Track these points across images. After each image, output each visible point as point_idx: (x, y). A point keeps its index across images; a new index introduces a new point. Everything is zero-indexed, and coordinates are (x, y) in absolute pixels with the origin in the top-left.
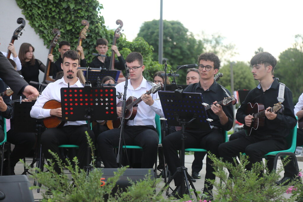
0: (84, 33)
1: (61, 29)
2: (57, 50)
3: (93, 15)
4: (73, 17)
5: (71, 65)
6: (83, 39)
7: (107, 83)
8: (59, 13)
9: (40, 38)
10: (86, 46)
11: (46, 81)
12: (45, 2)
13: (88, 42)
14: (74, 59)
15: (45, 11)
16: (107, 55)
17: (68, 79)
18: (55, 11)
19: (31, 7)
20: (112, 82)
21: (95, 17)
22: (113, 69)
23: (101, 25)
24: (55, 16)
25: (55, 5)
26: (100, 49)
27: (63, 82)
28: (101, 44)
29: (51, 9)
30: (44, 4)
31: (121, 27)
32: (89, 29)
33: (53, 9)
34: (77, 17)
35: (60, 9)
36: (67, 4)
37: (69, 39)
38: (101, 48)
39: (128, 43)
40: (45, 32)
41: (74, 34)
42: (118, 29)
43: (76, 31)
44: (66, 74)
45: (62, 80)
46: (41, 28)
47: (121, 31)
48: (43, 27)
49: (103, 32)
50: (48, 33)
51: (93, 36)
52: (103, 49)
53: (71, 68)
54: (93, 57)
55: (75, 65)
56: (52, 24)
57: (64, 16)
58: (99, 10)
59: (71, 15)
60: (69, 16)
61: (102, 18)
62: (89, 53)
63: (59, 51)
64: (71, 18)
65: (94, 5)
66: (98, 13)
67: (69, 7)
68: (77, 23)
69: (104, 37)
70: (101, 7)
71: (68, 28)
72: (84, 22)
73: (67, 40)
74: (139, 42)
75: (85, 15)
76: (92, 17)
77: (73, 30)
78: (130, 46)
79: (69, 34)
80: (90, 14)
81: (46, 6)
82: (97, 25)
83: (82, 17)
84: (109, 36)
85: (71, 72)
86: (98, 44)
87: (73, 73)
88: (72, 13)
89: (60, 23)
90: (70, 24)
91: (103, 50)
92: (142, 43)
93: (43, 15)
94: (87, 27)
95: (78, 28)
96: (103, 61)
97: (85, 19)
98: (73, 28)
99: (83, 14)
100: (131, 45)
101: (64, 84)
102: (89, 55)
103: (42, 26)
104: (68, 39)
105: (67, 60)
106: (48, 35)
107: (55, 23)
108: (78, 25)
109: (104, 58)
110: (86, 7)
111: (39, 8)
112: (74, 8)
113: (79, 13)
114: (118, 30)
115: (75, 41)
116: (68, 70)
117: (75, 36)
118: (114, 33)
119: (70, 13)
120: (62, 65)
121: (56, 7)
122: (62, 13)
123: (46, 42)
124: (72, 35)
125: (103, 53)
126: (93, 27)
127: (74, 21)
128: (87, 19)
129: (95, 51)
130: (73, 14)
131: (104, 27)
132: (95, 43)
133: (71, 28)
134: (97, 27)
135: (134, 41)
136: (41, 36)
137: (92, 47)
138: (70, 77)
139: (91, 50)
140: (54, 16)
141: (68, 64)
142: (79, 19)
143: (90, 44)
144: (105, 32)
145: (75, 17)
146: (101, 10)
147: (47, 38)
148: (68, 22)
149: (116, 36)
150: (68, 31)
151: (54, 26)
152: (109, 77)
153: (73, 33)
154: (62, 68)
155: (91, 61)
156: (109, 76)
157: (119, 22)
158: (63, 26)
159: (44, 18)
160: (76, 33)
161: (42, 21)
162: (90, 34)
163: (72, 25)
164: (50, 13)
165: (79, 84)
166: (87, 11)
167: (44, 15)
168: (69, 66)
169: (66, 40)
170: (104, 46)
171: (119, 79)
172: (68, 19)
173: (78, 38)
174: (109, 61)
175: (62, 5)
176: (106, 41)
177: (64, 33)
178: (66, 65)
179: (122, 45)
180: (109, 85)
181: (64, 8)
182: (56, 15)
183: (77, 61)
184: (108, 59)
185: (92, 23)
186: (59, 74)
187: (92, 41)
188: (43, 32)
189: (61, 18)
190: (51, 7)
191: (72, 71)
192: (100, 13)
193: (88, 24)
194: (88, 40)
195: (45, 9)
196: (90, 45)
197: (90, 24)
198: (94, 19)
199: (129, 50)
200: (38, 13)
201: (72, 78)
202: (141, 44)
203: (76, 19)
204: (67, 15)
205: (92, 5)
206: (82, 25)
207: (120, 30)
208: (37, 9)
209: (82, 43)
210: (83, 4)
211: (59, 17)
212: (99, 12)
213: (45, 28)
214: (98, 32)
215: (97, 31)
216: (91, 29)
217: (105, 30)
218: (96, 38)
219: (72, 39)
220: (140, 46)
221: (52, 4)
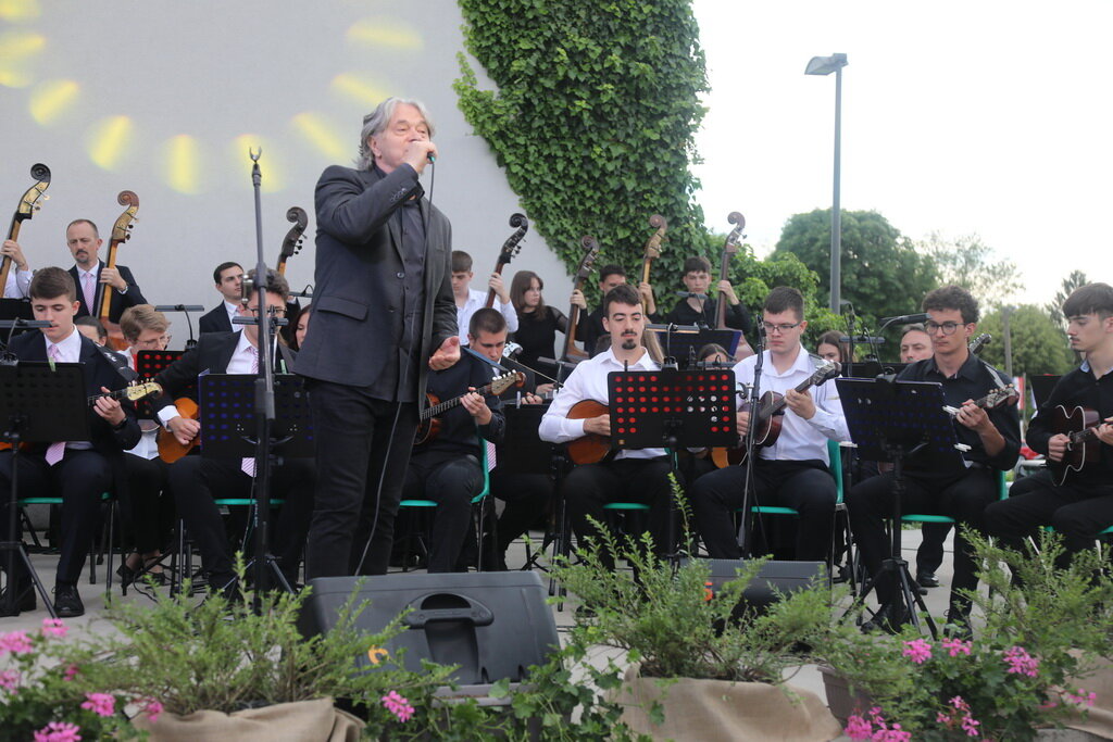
0: (656, 245)
1: (604, 237)
2: (595, 286)
3: (677, 203)
4: (632, 210)
5: (629, 318)
6: (653, 260)
7: (711, 359)
8: (602, 201)
9: (559, 259)
10: (661, 274)
11: (569, 356)
12: (571, 179)
13: (666, 265)
14: (633, 302)
15: (571, 199)
16: (709, 294)
17: (622, 350)
18: (591, 197)
19: (539, 190)
20: (723, 359)
21: (683, 208)
22: (722, 327)
23: (697, 226)
24: (593, 209)
25: (591, 184)
26: (693, 282)
27: (610, 359)
28: (694, 270)
29: (583, 193)
30: (568, 183)
31: (739, 230)
32: (666, 234)
33: (588, 194)
34: (642, 209)
35: (603, 193)
36: (620, 180)
37: (622, 260)
38: (694, 278)
39: (759, 265)
40: (570, 244)
41: (634, 248)
42: (732, 233)
43: (638, 240)
44: (617, 339)
45: (609, 354)
46: (560, 237)
47: (740, 239)
48: (565, 235)
49: (700, 243)
50: (577, 248)
51: (677, 253)
52: (699, 281)
53: (630, 325)
54: (677, 300)
56: (586, 227)
57: (612, 207)
58: (691, 191)
59: (627, 205)
60: (624, 208)
61: (698, 210)
62: (668, 291)
63: (602, 289)
64: (628, 211)
65: (680, 180)
66: (689, 198)
67: (623, 187)
68: (642, 222)
69: (702, 254)
70: (698, 186)
71: (622, 234)
72: (656, 219)
73: (619, 262)
74: (786, 264)
75: (659, 205)
76: (676, 208)
77: (633, 240)
78: (763, 272)
79: (623, 248)
80: (671, 202)
81: (572, 187)
82: (686, 226)
83: (653, 209)
84: (715, 252)
85: (629, 335)
86: (688, 269)
87: (635, 335)
88: (631, 199)
89: (602, 225)
90: (625, 226)
91: (701, 283)
92: (791, 265)
93: (566, 208)
94: (662, 231)
95: (644, 234)
96: (699, 309)
97: (660, 213)
98: (632, 234)
99: (654, 201)
100: (765, 270)
101: (613, 363)
102: (669, 296)
103: (563, 231)
104: (620, 259)
105: (617, 307)
106: (576, 252)
107: (593, 224)
108: (642, 228)
109: (702, 301)
110: (662, 185)
111: (557, 191)
112: (634, 190)
113: (647, 200)
114: (734, 236)
115: (636, 264)
116: (623, 331)
117: (636, 253)
118: (723, 242)
119: (625, 201)
121: (595, 188)
122: (608, 201)
123: (571, 268)
124: (630, 251)
125: (699, 290)
126: (677, 231)
127: (635, 218)
128: (664, 214)
129: (681, 286)
130: (633, 202)
131: (704, 229)
132: (682, 269)
133: (628, 234)
134: (687, 230)
135: (767, 260)
136: (561, 254)
137: (676, 276)
138: (629, 346)
139: (672, 283)
140: (590, 208)
141: (620, 317)
142: (645, 215)
143: (671, 269)
144: (704, 243)
145: (637, 208)
146: (696, 192)
147: (574, 258)
148: (622, 221)
149: (729, 250)
150: (621, 240)
151: (589, 231)
152: (713, 345)
153: (632, 245)
154: (607, 329)
155: (672, 309)
156: (713, 342)
157: (735, 217)
158: (608, 230)
159: (567, 214)
160: (640, 245)
161: (564, 221)
162: (671, 248)
163: (630, 227)
164: (581, 203)
165: (646, 363)
166: (664, 194)
167: (569, 206)
168: (623, 321)
169: (615, 263)
170: (701, 273)
171: (739, 348)
172: (621, 214)
173: (641, 257)
174: (714, 309)
175: (607, 184)
176: (707, 262)
177: (611, 247)
178: (618, 320)
179: (745, 271)
180: (715, 364)
181: (612, 191)
182: (595, 206)
184: (710, 305)
185: (675, 222)
187: (674, 263)
188: (565, 246)
189: (606, 212)
190: (583, 188)
191: (632, 332)
192: (696, 198)
193: (666, 225)
194: (666, 262)
195: (569, 194)
196: (670, 273)
197: (669, 224)
198: (680, 212)
199: (761, 282)
200: (555, 203)
201: (633, 347)
202: (788, 269)
203: (639, 214)
204: (619, 204)
205: (675, 182)
206: (652, 227)
207: (738, 237)
208: (552, 195)
209: (650, 268)
210: (655, 180)
211: (602, 211)
212: (691, 196)
213: (570, 237)
214: (690, 243)
215: (686, 240)
216: (674, 234)
217: (706, 237)
218: (685, 257)
219: (629, 260)
220: (787, 273)
221: (585, 182)
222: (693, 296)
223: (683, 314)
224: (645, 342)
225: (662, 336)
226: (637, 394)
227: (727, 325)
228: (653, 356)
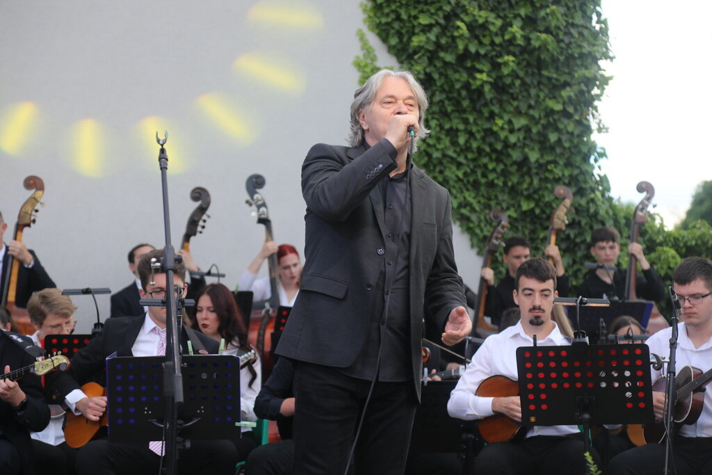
0: (561, 217)
1: (508, 209)
2: (500, 259)
3: (582, 173)
4: (536, 182)
5: (537, 294)
6: (558, 232)
7: (623, 331)
8: (505, 174)
9: (463, 232)
10: (568, 246)
11: (479, 330)
12: (473, 152)
13: (572, 236)
14: (543, 279)
15: (473, 172)
16: (619, 265)
17: (531, 326)
18: (494, 170)
19: (441, 163)
20: (635, 330)
21: (588, 178)
22: (633, 298)
23: (603, 195)
24: (496, 181)
25: (494, 156)
26: (602, 253)
27: (519, 334)
28: (602, 240)
29: (485, 166)
30: (470, 156)
31: (649, 199)
32: (572, 205)
33: (491, 166)
34: (546, 180)
35: (505, 165)
36: (523, 152)
37: (527, 232)
38: (603, 248)
39: (669, 234)
40: (474, 217)
41: (538, 220)
42: (642, 203)
43: (543, 212)
44: (526, 314)
45: (518, 328)
46: (464, 211)
47: (650, 209)
48: (468, 208)
49: (607, 213)
50: (480, 221)
51: (583, 223)
52: (608, 251)
53: (538, 301)
54: (584, 271)
55: (546, 293)
56: (489, 199)
57: (515, 179)
58: (596, 160)
59: (531, 177)
60: (528, 180)
61: (604, 180)
62: (574, 262)
63: (505, 261)
64: (531, 183)
65: (585, 150)
66: (593, 168)
67: (526, 159)
68: (546, 193)
69: (610, 225)
70: (602, 155)
71: (526, 206)
72: (560, 190)
73: (524, 233)
74: (698, 233)
75: (563, 175)
76: (581, 178)
77: (537, 211)
78: (673, 241)
79: (528, 220)
80: (576, 172)
81: (474, 160)
82: (592, 196)
83: (557, 180)
84: (623, 221)
85: (537, 311)
86: (595, 240)
87: (544, 311)
88: (534, 171)
89: (506, 197)
90: (529, 198)
91: (609, 253)
92: (703, 235)
93: (468, 181)
94: (568, 202)
95: (549, 205)
96: (608, 280)
97: (565, 184)
98: (537, 205)
99: (558, 172)
100: (676, 239)
101: (521, 337)
102: (576, 267)
103: (466, 204)
104: (524, 231)
105: (527, 282)
106: (479, 226)
107: (496, 197)
108: (547, 199)
109: (612, 273)
110: (566, 156)
111: (459, 165)
112: (537, 161)
113: (551, 171)
114: (643, 206)
115: (542, 235)
116: (532, 307)
117: (541, 225)
118: (632, 213)
119: (529, 173)
120: (515, 295)
121: (498, 161)
122: (511, 173)
123: (475, 241)
124: (535, 223)
125: (608, 260)
126: (583, 202)
127: (539, 189)
128: (568, 185)
129: (588, 257)
130: (537, 174)
131: (610, 199)
132: (589, 239)
133: (532, 205)
134: (592, 200)
135: (677, 228)
136: (465, 227)
137: (583, 247)
138: (536, 322)
139: (579, 254)
140: (493, 181)
141: (529, 292)
142: (549, 186)
143: (578, 240)
144: (611, 213)
145: (541, 180)
146: (602, 161)
147: (478, 231)
148: (525, 193)
149: (638, 220)
150: (525, 213)
151: (493, 203)
153: (537, 217)
154: (516, 302)
155: (581, 281)
157: (644, 186)
158: (512, 202)
159: (470, 187)
160: (544, 216)
161: (467, 194)
162: (577, 219)
163: (534, 199)
164: (484, 175)
165: (556, 338)
166: (568, 164)
167: (471, 179)
168: (531, 296)
169: (520, 235)
170: (611, 243)
171: (651, 321)
172: (525, 186)
173: (547, 228)
174: (624, 279)
175: (509, 156)
176: (616, 232)
177: (516, 220)
178: (526, 295)
179: (655, 241)
180: (627, 337)
181: (515, 163)
182: (498, 178)
183: (550, 284)
184: (620, 275)
185: (580, 192)
186: (509, 314)
187: (581, 234)
188: (468, 219)
189: (510, 184)
190: (485, 160)
191: (540, 308)
192: (600, 168)
193: (571, 195)
194: (572, 233)
195: (471, 166)
196: (576, 244)
197: (575, 194)
198: (585, 182)
199: (672, 252)
200: (457, 176)
201: (542, 323)
202: (701, 237)
203: (543, 185)
204: (522, 176)
205: (580, 152)
206: (557, 198)
207: (647, 206)
208: (454, 168)
209: (557, 240)
210: (558, 150)
211: (505, 183)
212: (596, 165)
213: (473, 210)
214: (596, 213)
215: (592, 210)
216: (580, 205)
217: (612, 207)
218: (591, 228)
219: (533, 232)
220: (699, 242)
221: (487, 154)
222: (602, 267)
223: (593, 286)
224: (554, 316)
225: (571, 311)
226: (547, 370)
227: (638, 296)
228: (563, 331)
